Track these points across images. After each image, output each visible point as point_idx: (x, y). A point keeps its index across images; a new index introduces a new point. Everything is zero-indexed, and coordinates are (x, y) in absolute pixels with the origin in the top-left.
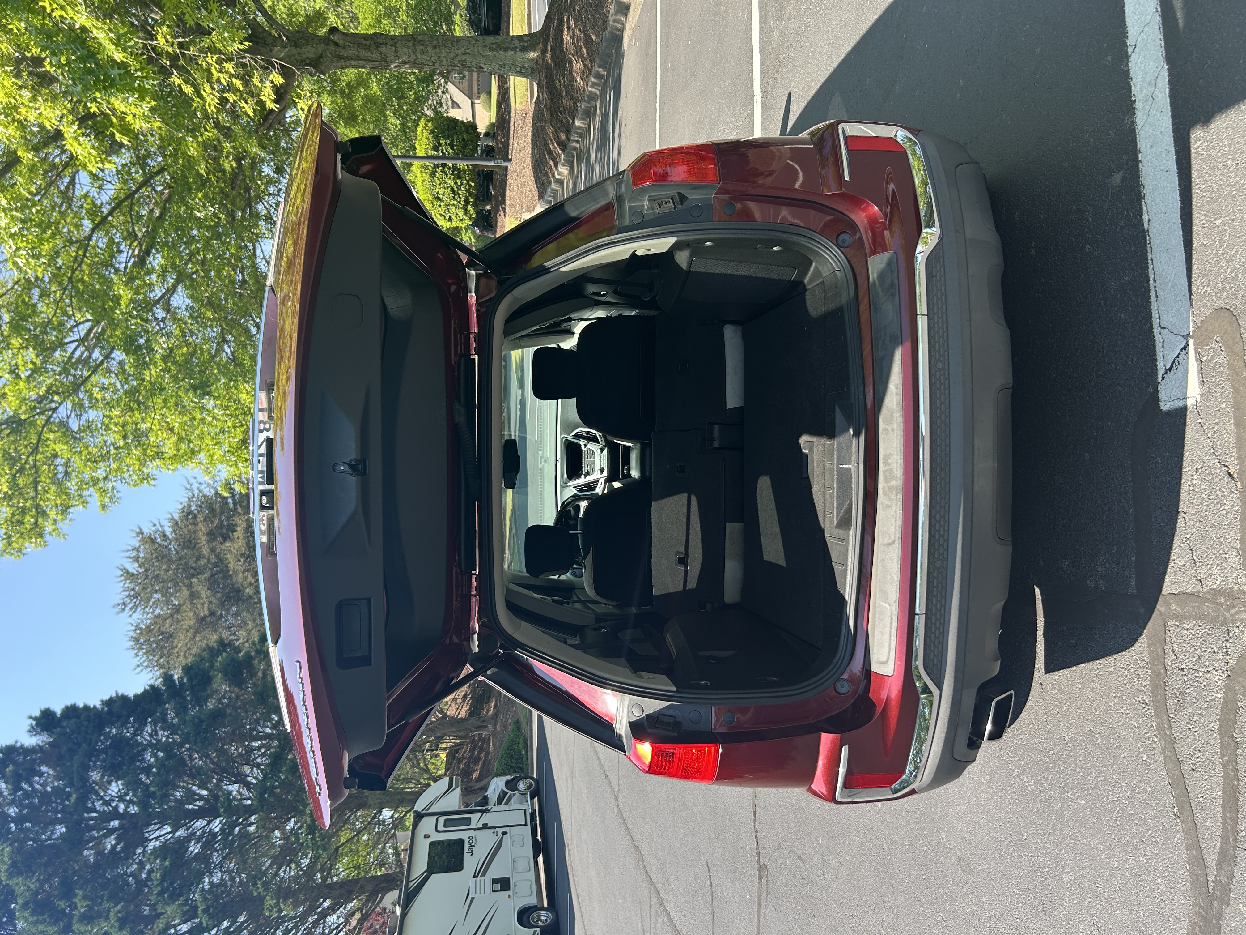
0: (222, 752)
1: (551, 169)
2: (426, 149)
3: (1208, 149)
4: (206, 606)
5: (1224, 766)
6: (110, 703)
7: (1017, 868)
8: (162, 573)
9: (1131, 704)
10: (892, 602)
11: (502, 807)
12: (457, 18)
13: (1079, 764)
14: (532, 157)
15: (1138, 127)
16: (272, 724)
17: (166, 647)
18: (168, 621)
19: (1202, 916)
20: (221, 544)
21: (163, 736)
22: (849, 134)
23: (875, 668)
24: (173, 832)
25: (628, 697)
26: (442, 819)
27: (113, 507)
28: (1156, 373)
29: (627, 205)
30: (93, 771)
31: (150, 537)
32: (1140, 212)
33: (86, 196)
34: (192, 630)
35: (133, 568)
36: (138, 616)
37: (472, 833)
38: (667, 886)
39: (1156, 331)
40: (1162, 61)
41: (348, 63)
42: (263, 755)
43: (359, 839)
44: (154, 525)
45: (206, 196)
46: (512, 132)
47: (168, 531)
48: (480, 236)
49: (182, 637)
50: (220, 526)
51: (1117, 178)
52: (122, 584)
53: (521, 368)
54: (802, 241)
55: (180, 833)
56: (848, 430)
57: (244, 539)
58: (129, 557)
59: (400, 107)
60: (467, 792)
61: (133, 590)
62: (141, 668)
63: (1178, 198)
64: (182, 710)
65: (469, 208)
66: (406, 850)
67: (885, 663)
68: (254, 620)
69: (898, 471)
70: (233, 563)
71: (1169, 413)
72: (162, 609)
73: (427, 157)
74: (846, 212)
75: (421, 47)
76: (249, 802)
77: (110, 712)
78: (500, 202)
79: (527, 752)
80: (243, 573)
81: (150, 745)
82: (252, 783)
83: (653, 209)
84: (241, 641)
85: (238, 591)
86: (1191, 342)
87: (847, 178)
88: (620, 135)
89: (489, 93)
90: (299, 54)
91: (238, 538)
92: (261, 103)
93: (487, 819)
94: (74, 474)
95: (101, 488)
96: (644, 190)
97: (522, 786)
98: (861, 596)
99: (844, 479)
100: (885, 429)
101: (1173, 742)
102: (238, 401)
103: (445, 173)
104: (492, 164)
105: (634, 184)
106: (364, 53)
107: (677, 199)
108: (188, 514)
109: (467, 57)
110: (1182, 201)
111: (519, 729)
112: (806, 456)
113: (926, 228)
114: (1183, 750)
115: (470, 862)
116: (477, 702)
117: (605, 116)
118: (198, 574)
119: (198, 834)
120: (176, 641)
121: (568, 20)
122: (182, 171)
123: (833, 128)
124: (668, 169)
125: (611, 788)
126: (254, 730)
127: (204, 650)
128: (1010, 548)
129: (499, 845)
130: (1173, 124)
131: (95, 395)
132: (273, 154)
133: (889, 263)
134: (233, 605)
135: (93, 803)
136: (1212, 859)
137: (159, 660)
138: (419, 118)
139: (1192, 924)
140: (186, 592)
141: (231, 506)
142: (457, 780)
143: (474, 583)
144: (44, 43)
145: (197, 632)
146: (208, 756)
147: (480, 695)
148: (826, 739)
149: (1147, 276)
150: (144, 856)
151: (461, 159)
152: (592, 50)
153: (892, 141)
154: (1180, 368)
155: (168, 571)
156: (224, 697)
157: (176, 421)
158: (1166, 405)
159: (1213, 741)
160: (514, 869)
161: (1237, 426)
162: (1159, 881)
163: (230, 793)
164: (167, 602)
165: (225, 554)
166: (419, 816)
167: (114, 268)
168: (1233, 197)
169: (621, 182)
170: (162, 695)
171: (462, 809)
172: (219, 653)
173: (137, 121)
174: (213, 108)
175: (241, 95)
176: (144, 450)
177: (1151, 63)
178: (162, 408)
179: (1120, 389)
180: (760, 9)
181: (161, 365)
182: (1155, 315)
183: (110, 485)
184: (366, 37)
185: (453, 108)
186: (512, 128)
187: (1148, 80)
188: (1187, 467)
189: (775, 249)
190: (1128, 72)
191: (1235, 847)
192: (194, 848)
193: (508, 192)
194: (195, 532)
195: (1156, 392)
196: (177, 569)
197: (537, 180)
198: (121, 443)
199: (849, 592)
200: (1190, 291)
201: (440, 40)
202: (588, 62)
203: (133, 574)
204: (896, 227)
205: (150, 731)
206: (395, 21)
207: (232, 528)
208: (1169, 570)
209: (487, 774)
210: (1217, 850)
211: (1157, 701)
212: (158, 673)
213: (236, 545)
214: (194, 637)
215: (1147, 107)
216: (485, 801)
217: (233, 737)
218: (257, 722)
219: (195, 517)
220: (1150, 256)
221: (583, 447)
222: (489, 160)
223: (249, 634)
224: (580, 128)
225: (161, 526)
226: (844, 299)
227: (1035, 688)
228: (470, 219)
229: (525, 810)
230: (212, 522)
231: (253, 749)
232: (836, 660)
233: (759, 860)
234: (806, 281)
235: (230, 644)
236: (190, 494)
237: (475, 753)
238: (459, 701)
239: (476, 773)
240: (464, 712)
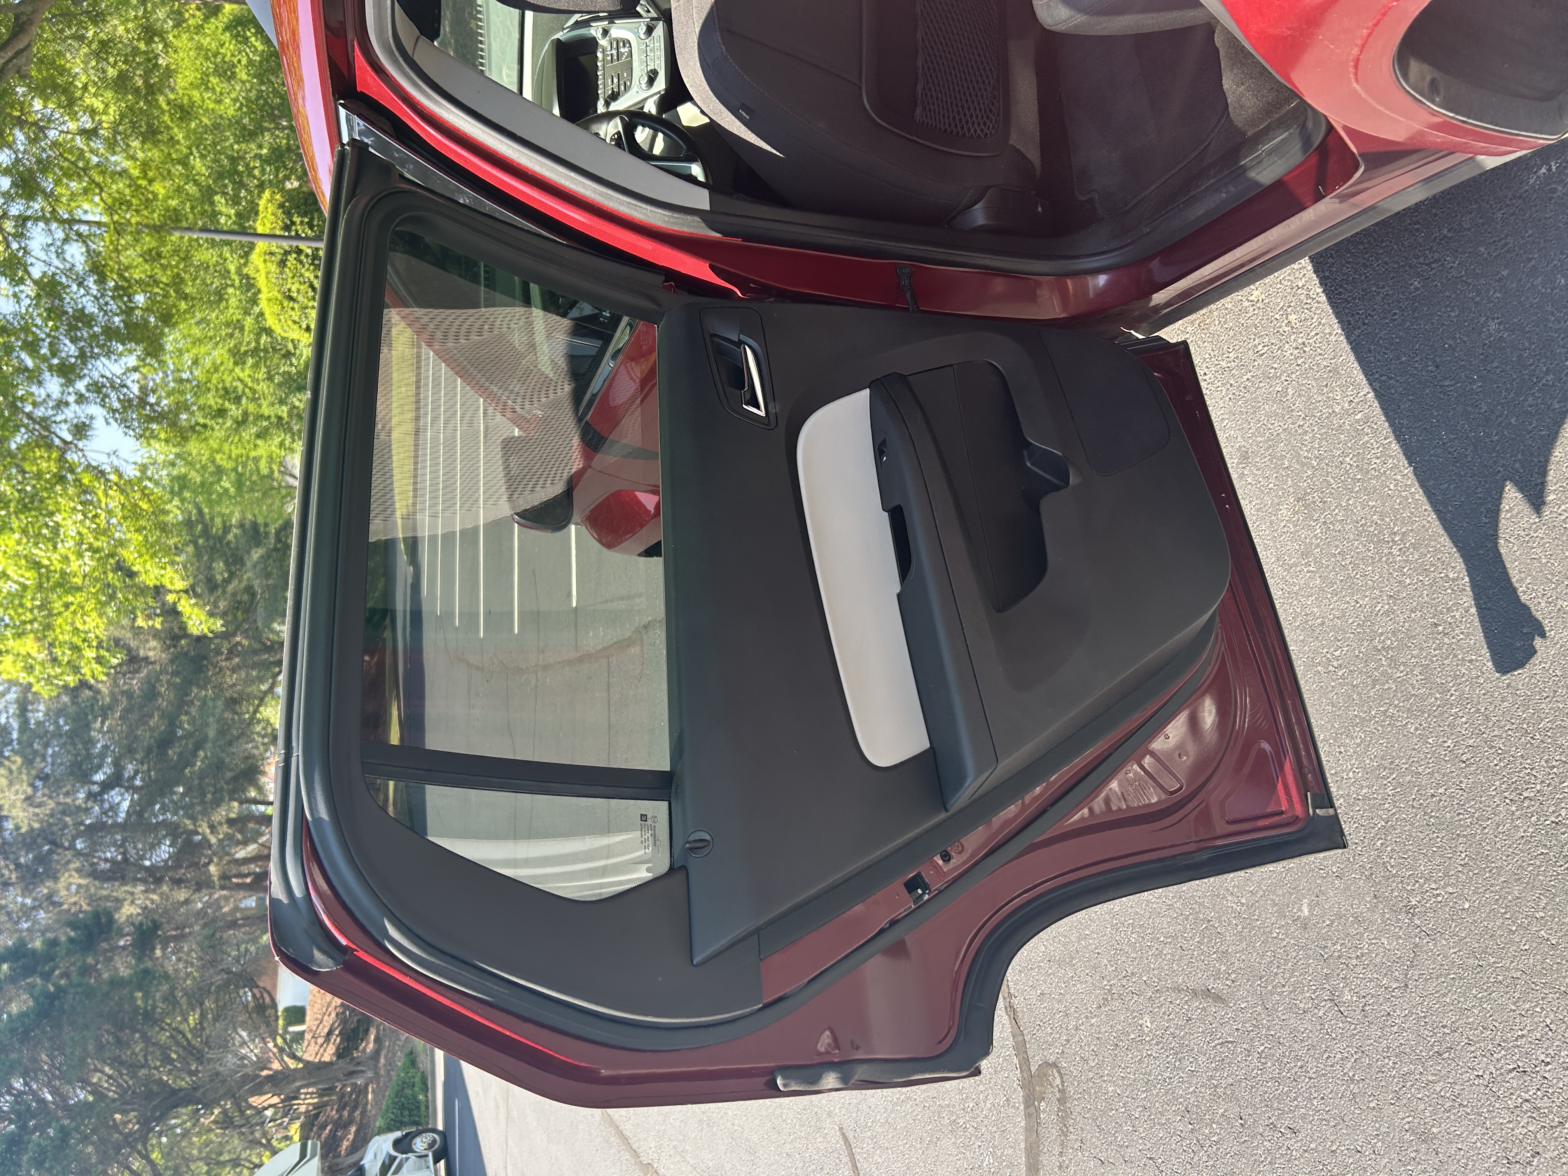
2: (271, 226)
73: (274, 237)
79: (427, 1096)
97: (419, 1144)
103: (301, 262)
111: (412, 1062)
116: (348, 1039)
138: (262, 189)
142: (314, 1147)
147: (353, 1030)
209: (363, 1138)
237: (346, 1113)
238: (320, 1040)
239: (345, 1144)
240: (328, 1055)
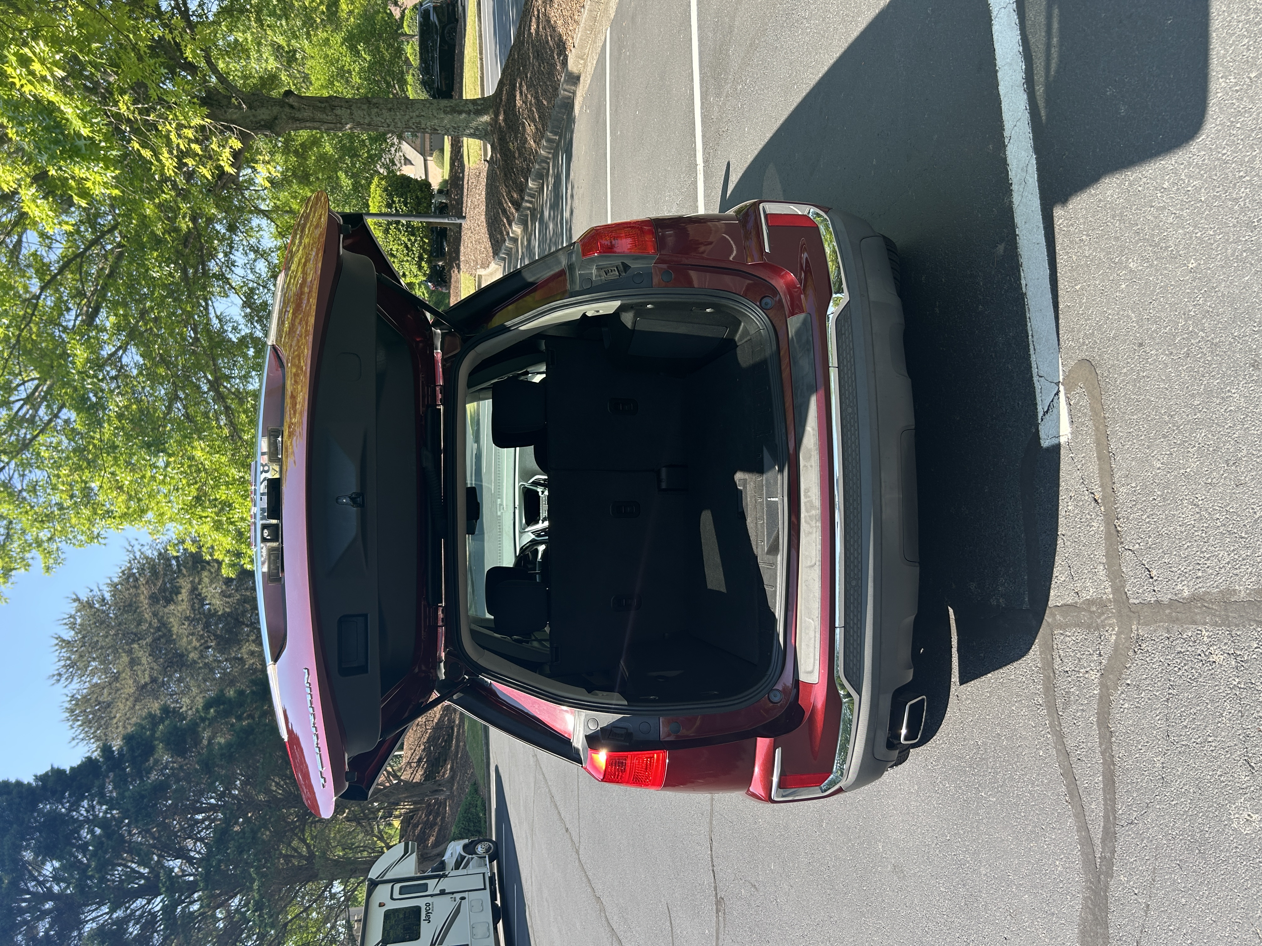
0: (165, 827)
1: (505, 227)
2: (379, 207)
3: (1068, 226)
4: (147, 672)
5: (1102, 753)
6: (43, 779)
7: (942, 868)
8: (101, 639)
9: (1028, 706)
10: (815, 618)
11: (460, 872)
12: (409, 78)
13: (990, 765)
14: (486, 214)
15: (1015, 206)
16: (217, 795)
17: (102, 718)
18: (105, 691)
19: (1092, 890)
20: (165, 607)
21: (101, 810)
22: (768, 212)
23: (803, 678)
24: (112, 910)
25: (584, 713)
26: (397, 886)
27: (57, 569)
28: (1037, 416)
29: (578, 273)
30: (26, 850)
31: (88, 602)
32: (1019, 278)
33: (35, 254)
34: (132, 699)
35: (69, 635)
36: (75, 685)
37: (428, 900)
38: (629, 934)
39: (1035, 379)
40: (1031, 150)
41: (303, 125)
42: (207, 828)
43: (308, 915)
44: (91, 591)
45: (161, 255)
46: (465, 190)
47: (108, 596)
48: (433, 292)
49: (121, 706)
50: (163, 589)
51: (1001, 248)
52: (57, 653)
53: (477, 423)
54: (731, 304)
55: (119, 914)
56: (774, 467)
57: (189, 601)
58: (65, 624)
59: (354, 165)
60: (423, 859)
61: (69, 658)
62: (77, 741)
63: (1047, 267)
64: (121, 782)
65: (423, 264)
66: (360, 920)
67: (811, 672)
68: (199, 686)
69: (817, 502)
70: (176, 627)
71: (1048, 449)
72: (100, 678)
73: (381, 215)
74: (767, 279)
75: (376, 110)
76: (192, 878)
77: (44, 787)
78: (454, 258)
79: (485, 814)
80: (188, 637)
81: (87, 820)
82: (195, 858)
83: (600, 276)
84: (184, 709)
85: (182, 656)
86: (1062, 388)
87: (767, 250)
88: (572, 196)
89: (442, 150)
90: (254, 116)
91: (182, 600)
92: (220, 168)
93: (444, 884)
94: (16, 536)
95: (45, 549)
96: (593, 260)
97: (480, 849)
98: (790, 613)
99: (772, 509)
100: (805, 466)
101: (1062, 737)
102: (191, 458)
103: (399, 230)
104: (446, 221)
105: (584, 255)
106: (319, 115)
107: (621, 268)
108: (128, 578)
109: (421, 119)
110: (1050, 269)
111: (476, 791)
112: (741, 491)
113: (836, 293)
114: (1070, 743)
115: (428, 931)
116: (433, 765)
117: (558, 178)
118: (139, 639)
119: (138, 913)
120: (114, 711)
121: (521, 84)
122: (136, 231)
123: (756, 206)
124: (613, 242)
125: (572, 840)
126: (198, 801)
127: (146, 718)
128: (916, 570)
129: (458, 911)
130: (1041, 204)
131: (42, 454)
132: (226, 212)
133: (805, 322)
134: (176, 671)
135: (26, 884)
136: (1097, 835)
137: (95, 732)
138: (372, 177)
139: (1085, 899)
140: (125, 659)
141: (175, 568)
142: (413, 846)
143: (440, 614)
144: (11, 114)
145: (137, 700)
146: (148, 831)
147: (436, 759)
148: (762, 744)
149: (1027, 333)
150: (80, 939)
151: (415, 216)
152: (544, 115)
153: (805, 217)
154: (1055, 410)
155: (107, 637)
156: (166, 768)
157: (125, 478)
158: (1045, 443)
159: (1093, 733)
160: (473, 935)
161: (1099, 459)
162: (1057, 863)
163: (172, 870)
164: (106, 671)
165: (168, 618)
166: (373, 884)
167: (62, 326)
168: (1088, 266)
169: (572, 253)
170: (100, 767)
171: (419, 875)
172: (162, 720)
173: (97, 187)
174: (171, 172)
175: (200, 159)
176: (93, 508)
177: (1023, 153)
178: (112, 466)
179: (1010, 429)
180: (701, 86)
181: (116, 423)
182: (1034, 366)
183: (54, 546)
184: (321, 100)
185: (405, 164)
186: (466, 186)
187: (1021, 166)
188: (1063, 496)
189: (708, 310)
190: (1005, 159)
191: (1115, 824)
192: (134, 930)
193: (462, 248)
194: (137, 595)
195: (1037, 431)
196: (116, 635)
197: (492, 236)
198: (68, 503)
199: (779, 612)
200: (1059, 344)
201: (395, 103)
202: (540, 126)
203: (69, 642)
204: (810, 292)
205: (86, 806)
206: (347, 82)
207: (177, 591)
208: (1053, 586)
209: (443, 840)
210: (1101, 829)
211: (1049, 702)
212: (95, 745)
213: (179, 608)
214: (134, 706)
215: (1021, 189)
216: (442, 866)
217: (173, 811)
218: (201, 793)
219: (136, 580)
220: (1028, 315)
221: (540, 494)
222: (444, 217)
223: (192, 701)
224: (531, 189)
225: (100, 590)
226: (768, 353)
227: (952, 699)
228: (425, 275)
229: (484, 874)
230: (155, 585)
231: (197, 822)
232: (769, 673)
233: (716, 894)
234: (736, 339)
235: (175, 711)
236: (131, 556)
237: (431, 817)
238: (414, 765)
239: (432, 839)
240: (418, 777)
